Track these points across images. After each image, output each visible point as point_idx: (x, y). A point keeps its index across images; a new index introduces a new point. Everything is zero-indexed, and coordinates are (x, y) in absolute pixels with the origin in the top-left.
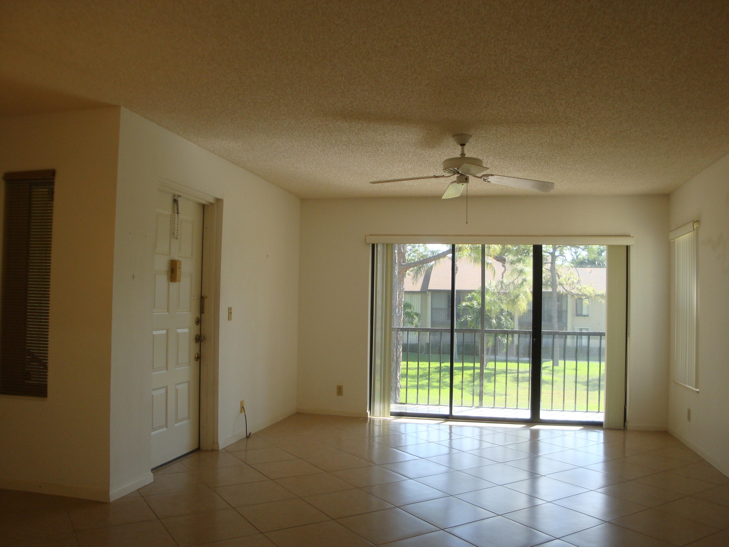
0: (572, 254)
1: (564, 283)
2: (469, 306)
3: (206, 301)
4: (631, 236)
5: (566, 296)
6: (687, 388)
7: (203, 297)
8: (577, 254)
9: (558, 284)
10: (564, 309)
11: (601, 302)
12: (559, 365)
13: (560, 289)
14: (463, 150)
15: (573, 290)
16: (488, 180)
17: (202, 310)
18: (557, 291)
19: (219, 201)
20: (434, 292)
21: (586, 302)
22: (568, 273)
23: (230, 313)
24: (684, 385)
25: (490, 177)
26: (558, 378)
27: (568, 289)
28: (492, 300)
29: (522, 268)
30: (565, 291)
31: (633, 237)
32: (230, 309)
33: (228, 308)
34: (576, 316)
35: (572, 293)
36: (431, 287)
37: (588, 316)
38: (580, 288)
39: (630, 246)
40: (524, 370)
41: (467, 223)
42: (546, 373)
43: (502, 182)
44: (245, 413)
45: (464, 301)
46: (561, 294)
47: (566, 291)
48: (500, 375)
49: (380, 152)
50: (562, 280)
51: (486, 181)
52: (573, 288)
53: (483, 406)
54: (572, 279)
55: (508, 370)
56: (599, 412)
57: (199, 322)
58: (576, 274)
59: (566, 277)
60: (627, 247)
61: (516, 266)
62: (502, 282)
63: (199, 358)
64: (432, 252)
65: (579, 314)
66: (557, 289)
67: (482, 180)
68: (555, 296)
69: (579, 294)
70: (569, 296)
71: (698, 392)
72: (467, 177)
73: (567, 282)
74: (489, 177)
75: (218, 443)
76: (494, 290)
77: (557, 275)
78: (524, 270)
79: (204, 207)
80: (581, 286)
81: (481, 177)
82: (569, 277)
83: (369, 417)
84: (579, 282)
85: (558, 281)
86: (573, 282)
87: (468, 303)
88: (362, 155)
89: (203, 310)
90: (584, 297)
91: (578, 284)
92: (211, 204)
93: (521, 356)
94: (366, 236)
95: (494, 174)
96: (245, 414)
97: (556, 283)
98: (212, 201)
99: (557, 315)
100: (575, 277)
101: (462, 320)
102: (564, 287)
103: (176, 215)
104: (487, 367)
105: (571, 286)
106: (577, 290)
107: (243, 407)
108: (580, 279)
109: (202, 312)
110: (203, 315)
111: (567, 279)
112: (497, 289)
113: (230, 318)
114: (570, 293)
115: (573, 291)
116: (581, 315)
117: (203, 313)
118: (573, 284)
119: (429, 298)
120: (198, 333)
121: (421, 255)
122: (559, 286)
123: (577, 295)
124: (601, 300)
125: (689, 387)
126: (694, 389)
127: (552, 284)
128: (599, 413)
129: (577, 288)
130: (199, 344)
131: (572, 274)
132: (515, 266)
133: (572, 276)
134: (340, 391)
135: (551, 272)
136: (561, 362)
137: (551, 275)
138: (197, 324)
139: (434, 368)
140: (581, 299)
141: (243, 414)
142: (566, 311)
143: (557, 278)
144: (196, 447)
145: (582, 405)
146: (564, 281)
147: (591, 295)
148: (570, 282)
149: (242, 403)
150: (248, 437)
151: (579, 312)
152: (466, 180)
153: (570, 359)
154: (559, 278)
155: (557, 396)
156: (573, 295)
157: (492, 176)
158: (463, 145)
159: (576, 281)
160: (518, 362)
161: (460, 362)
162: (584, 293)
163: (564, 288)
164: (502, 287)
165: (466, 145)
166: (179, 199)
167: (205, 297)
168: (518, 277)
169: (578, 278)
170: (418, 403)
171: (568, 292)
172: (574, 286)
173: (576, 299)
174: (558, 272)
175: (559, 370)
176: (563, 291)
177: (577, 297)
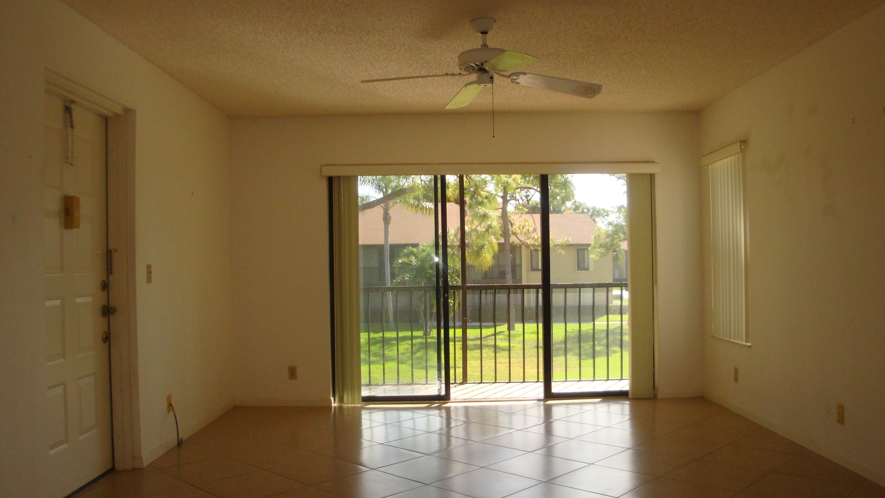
0: (523, 199)
1: (518, 231)
2: (406, 263)
3: (115, 256)
4: (655, 162)
5: (520, 247)
6: (733, 342)
7: (110, 251)
8: (529, 198)
9: (511, 233)
10: (518, 262)
11: (561, 253)
12: (515, 329)
13: (513, 239)
14: (485, 40)
15: (528, 240)
16: (518, 81)
17: (109, 269)
18: (511, 241)
19: (128, 111)
22: (522, 220)
23: (149, 273)
24: (728, 339)
25: (522, 76)
26: (516, 345)
27: (523, 239)
29: (486, 212)
30: (518, 241)
31: (658, 163)
32: (149, 267)
33: (147, 265)
34: (531, 271)
35: (527, 243)
39: (654, 174)
40: (475, 337)
41: (494, 137)
42: (501, 340)
43: (535, 83)
44: (174, 412)
45: (400, 257)
46: (515, 245)
47: (521, 241)
49: (362, 45)
50: (515, 228)
51: (514, 82)
52: (528, 237)
53: (468, 382)
54: (527, 228)
55: (457, 338)
56: (622, 379)
57: (105, 286)
58: (531, 221)
59: (520, 225)
60: (652, 176)
61: (479, 210)
63: (107, 338)
65: (534, 268)
66: (510, 239)
67: (510, 80)
68: (508, 247)
69: (535, 244)
70: (523, 247)
71: (750, 347)
72: (491, 76)
73: (521, 231)
74: (520, 77)
75: (141, 458)
77: (509, 223)
78: (488, 215)
79: (106, 119)
80: (537, 235)
81: (509, 76)
82: (523, 225)
83: (333, 405)
84: (535, 230)
85: (511, 229)
86: (528, 230)
87: (406, 259)
88: (336, 49)
89: (111, 269)
91: (534, 232)
92: (117, 116)
93: (470, 321)
94: (321, 166)
95: (526, 71)
96: (175, 414)
97: (509, 232)
98: (120, 111)
99: (511, 270)
100: (531, 225)
101: (399, 281)
102: (518, 236)
103: (70, 129)
104: (431, 335)
105: (527, 235)
106: (533, 240)
107: (171, 404)
108: (536, 227)
109: (109, 272)
110: (111, 277)
111: (521, 227)
113: (149, 280)
114: (525, 244)
115: (528, 242)
116: (537, 270)
117: (111, 273)
118: (529, 232)
120: (104, 302)
122: (512, 236)
124: (560, 250)
125: (736, 341)
126: (744, 343)
127: (505, 233)
128: (608, 381)
129: (533, 238)
130: (106, 318)
131: (527, 221)
132: (477, 209)
133: (527, 224)
134: (293, 373)
135: (503, 220)
136: (518, 327)
137: (502, 223)
138: (103, 290)
140: (537, 251)
141: (172, 413)
142: (521, 265)
143: (510, 227)
144: (109, 466)
145: (573, 373)
146: (518, 229)
148: (524, 230)
149: (169, 398)
150: (180, 443)
151: (534, 266)
152: (492, 80)
153: (530, 321)
154: (512, 227)
155: (518, 366)
156: (527, 246)
157: (525, 75)
158: (484, 33)
159: (531, 229)
160: (481, 327)
161: (408, 330)
163: (518, 238)
165: (489, 32)
166: (73, 106)
167: (113, 251)
168: (481, 222)
169: (533, 226)
170: (385, 383)
171: (523, 243)
172: (530, 235)
173: (531, 250)
174: (510, 219)
175: (516, 335)
176: (517, 242)
177: (532, 248)
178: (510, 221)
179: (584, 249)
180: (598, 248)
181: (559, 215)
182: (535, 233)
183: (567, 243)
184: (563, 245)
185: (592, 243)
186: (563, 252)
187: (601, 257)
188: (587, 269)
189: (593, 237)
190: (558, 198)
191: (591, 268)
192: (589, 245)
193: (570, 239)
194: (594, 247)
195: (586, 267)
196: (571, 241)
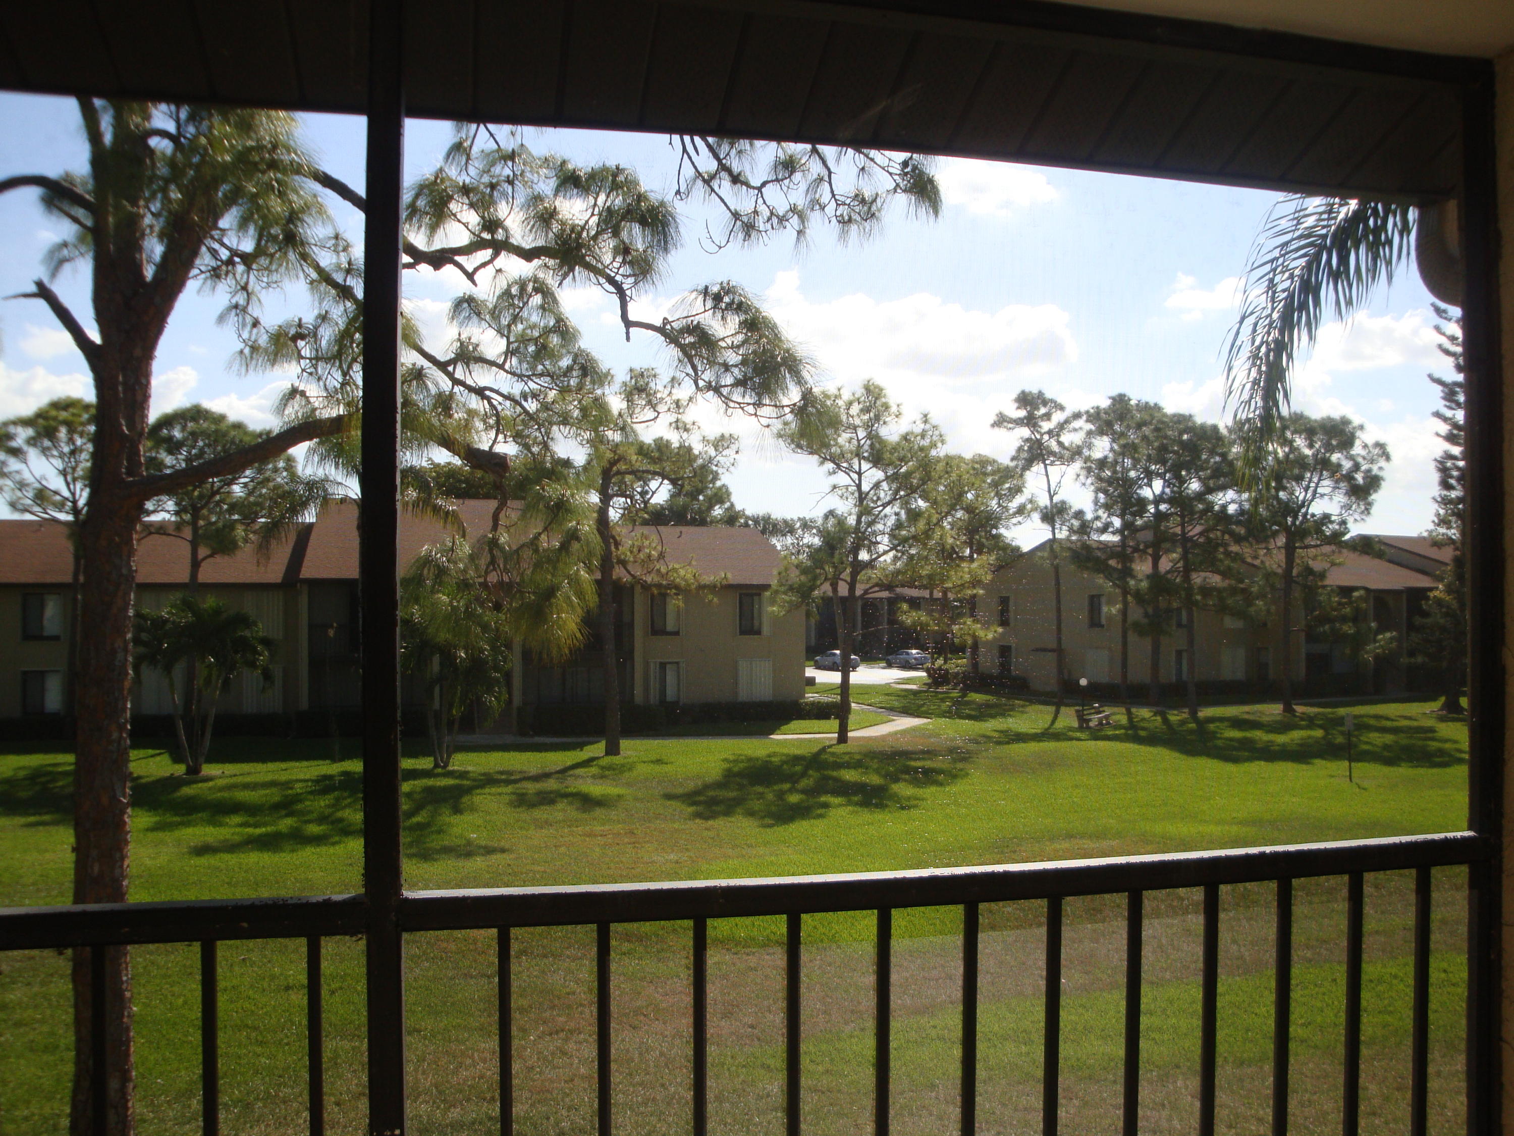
1: (630, 558)
5: (632, 587)
9: (615, 561)
10: (626, 619)
11: (711, 601)
12: (621, 752)
13: (618, 572)
15: (647, 575)
18: (614, 577)
20: (315, 584)
21: (675, 603)
22: (636, 536)
26: (624, 790)
27: (638, 574)
28: (457, 608)
29: (563, 495)
30: (630, 579)
34: (652, 635)
35: (645, 582)
36: (308, 571)
37: (677, 633)
38: (663, 570)
46: (622, 583)
47: (634, 577)
48: (483, 791)
50: (624, 551)
52: (649, 570)
54: (647, 551)
58: (654, 537)
59: (634, 545)
62: (494, 544)
64: (308, 483)
65: (657, 630)
66: (615, 573)
68: (610, 590)
69: (661, 584)
70: (638, 589)
73: (635, 557)
76: (465, 571)
77: (612, 542)
80: (666, 567)
82: (639, 545)
84: (661, 556)
85: (617, 552)
86: (649, 556)
90: (674, 591)
91: (660, 560)
97: (612, 559)
100: (654, 545)
102: (629, 568)
105: (645, 566)
106: (658, 575)
108: (663, 548)
111: (635, 549)
112: (477, 569)
115: (648, 579)
116: (663, 632)
118: (650, 560)
119: (304, 601)
121: (280, 491)
122: (616, 566)
123: (659, 586)
124: (710, 597)
127: (605, 560)
129: (659, 571)
131: (647, 539)
133: (647, 543)
135: (601, 531)
136: (626, 745)
137: (599, 538)
139: (312, 781)
140: (664, 596)
142: (631, 625)
143: (614, 549)
146: (628, 553)
147: (689, 585)
151: (657, 626)
154: (617, 548)
156: (646, 587)
159: (654, 554)
162: (673, 581)
163: (629, 572)
164: (493, 562)
169: (659, 548)
171: (637, 580)
172: (651, 566)
173: (653, 596)
174: (614, 533)
175: (623, 765)
176: (626, 578)
177: (656, 592)
178: (613, 538)
179: (752, 595)
180: (785, 593)
181: (703, 529)
182: (662, 561)
183: (725, 582)
184: (715, 586)
185: (774, 582)
186: (715, 599)
187: (789, 611)
188: (758, 632)
189: (775, 572)
190: (701, 498)
191: (766, 630)
192: (766, 587)
193: (729, 575)
194: (777, 592)
195: (756, 628)
196: (733, 578)
